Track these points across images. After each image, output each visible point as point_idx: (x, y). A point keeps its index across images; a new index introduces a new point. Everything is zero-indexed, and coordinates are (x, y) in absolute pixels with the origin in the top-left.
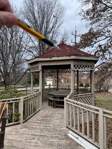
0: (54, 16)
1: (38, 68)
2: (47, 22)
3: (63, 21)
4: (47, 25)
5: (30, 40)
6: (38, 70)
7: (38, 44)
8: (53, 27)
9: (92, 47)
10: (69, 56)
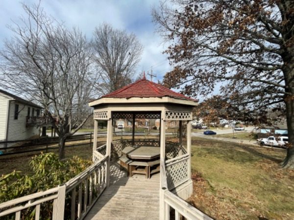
0: (130, 54)
1: (106, 114)
2: (122, 58)
3: (139, 60)
4: (121, 62)
5: (101, 77)
6: (105, 119)
7: (109, 81)
8: (127, 65)
9: (178, 88)
10: (161, 98)
